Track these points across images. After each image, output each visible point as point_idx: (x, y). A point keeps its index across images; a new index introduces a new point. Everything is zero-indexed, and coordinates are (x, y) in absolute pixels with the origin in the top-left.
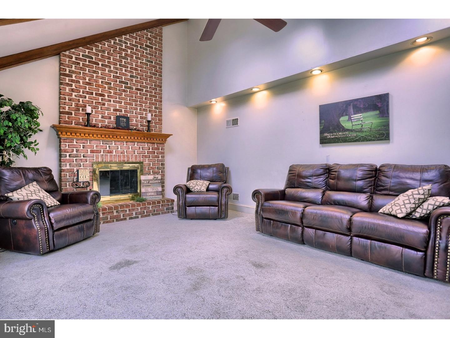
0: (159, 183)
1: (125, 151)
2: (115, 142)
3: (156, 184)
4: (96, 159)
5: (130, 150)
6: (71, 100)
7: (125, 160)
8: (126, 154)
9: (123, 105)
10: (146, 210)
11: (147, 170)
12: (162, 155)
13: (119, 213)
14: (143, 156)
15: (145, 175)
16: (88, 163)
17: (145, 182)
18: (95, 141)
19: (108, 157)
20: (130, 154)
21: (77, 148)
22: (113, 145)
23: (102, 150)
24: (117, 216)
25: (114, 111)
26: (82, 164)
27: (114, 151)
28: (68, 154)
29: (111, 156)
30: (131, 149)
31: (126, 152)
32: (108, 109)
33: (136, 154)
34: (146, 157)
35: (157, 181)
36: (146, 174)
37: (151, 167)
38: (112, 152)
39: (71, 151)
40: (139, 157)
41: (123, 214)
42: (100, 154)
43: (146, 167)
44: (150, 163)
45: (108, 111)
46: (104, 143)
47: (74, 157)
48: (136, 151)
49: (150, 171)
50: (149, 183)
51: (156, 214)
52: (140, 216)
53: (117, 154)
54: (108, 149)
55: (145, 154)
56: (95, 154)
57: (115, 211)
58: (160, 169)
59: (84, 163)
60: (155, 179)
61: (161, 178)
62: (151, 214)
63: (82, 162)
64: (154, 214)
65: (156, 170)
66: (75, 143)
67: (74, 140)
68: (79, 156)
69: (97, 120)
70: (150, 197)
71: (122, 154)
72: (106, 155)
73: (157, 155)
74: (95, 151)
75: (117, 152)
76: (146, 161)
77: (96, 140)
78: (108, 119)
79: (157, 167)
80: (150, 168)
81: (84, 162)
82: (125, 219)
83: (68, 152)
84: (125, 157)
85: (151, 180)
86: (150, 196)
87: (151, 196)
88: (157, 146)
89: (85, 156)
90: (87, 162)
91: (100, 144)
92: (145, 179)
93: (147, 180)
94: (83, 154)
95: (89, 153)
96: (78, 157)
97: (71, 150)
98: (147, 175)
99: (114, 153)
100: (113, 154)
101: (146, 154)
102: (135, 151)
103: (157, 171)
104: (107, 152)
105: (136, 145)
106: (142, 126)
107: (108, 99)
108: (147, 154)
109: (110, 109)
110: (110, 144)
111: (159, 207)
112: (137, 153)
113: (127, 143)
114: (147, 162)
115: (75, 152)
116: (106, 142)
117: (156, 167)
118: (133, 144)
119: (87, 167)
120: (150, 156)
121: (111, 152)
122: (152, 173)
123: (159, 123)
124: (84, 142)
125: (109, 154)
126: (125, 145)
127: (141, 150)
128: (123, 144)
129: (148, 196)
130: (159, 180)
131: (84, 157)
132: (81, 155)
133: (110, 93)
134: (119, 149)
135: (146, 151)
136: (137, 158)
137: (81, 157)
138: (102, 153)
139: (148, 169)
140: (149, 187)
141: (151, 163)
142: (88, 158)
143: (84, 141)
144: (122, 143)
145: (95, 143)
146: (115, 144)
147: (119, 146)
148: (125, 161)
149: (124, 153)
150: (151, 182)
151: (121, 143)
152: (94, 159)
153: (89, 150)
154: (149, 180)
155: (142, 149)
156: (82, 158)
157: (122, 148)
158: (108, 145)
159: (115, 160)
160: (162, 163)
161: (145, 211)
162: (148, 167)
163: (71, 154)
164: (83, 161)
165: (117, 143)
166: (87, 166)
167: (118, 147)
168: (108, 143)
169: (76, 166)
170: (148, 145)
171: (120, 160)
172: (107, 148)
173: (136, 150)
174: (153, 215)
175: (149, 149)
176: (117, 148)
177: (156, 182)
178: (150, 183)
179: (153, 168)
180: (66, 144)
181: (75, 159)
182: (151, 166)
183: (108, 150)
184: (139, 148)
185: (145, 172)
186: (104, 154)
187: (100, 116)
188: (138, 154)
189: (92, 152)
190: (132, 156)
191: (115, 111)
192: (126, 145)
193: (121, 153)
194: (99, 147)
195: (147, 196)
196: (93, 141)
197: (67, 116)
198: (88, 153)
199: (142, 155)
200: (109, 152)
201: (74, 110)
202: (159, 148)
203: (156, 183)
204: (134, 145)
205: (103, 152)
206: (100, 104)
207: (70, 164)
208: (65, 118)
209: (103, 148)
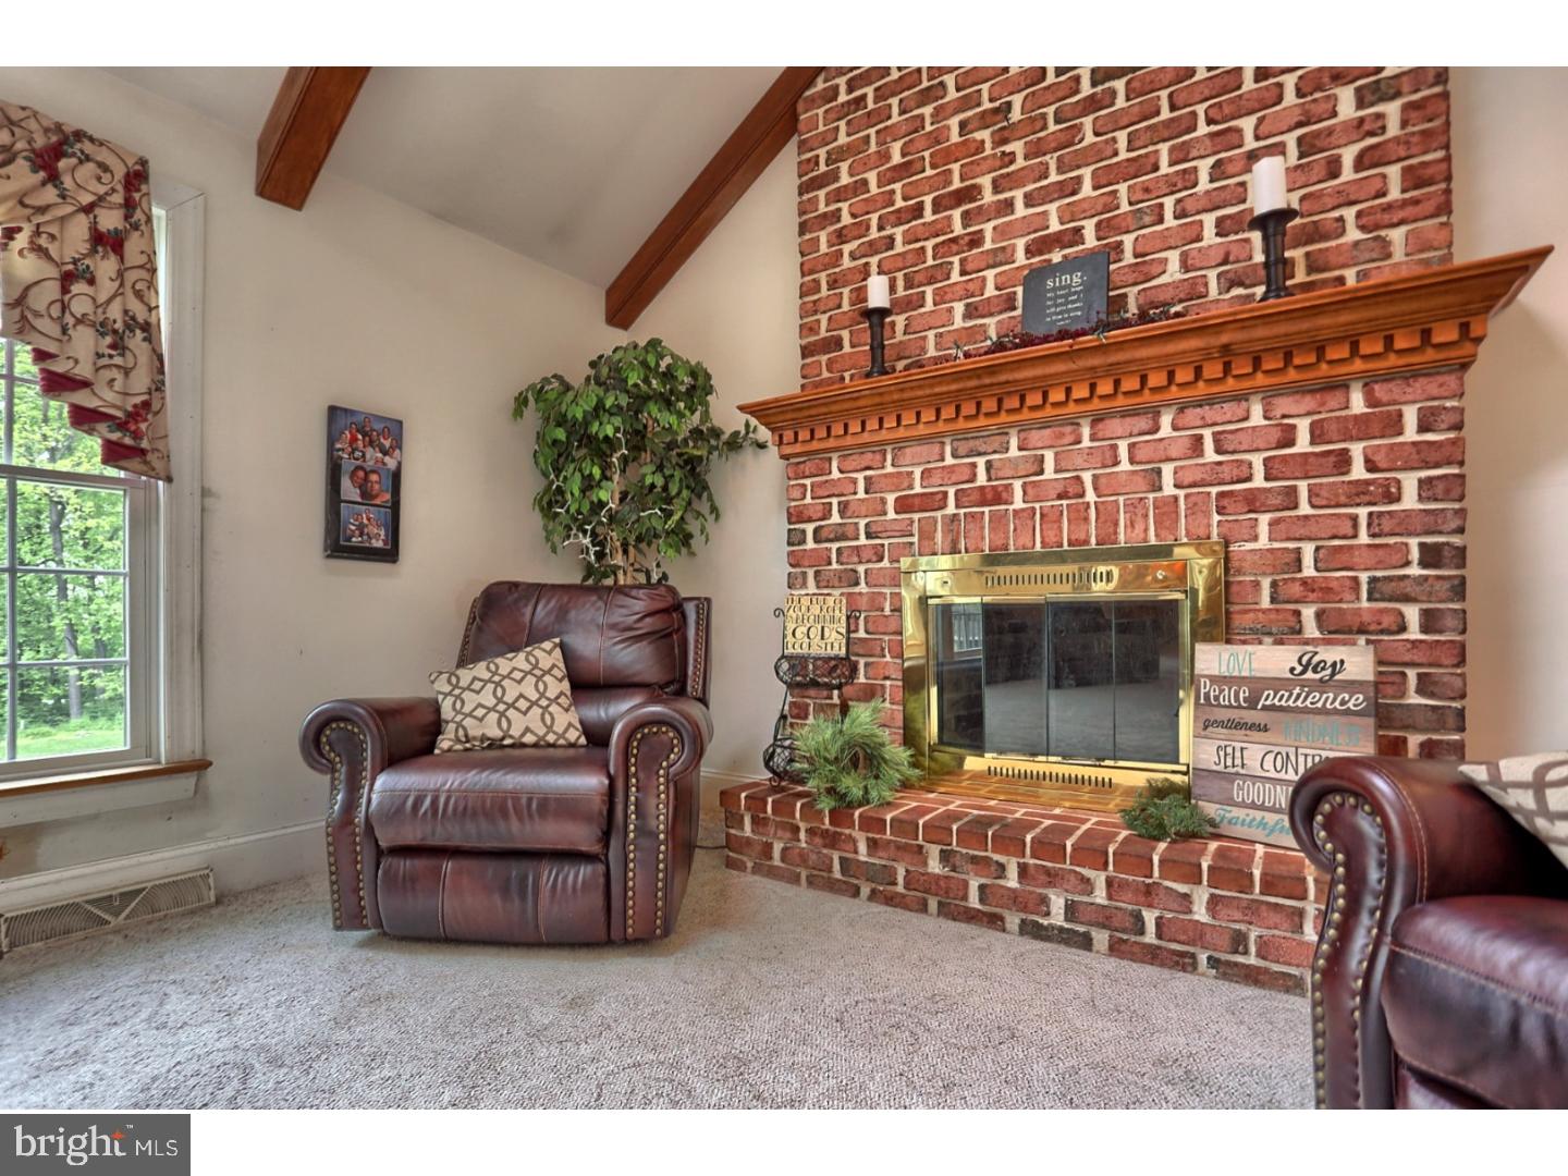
0: (1348, 712)
1: (1087, 477)
2: (1023, 435)
3: (1320, 719)
4: (919, 540)
5: (1125, 466)
6: (835, 281)
7: (1082, 537)
8: (1091, 497)
9: (1089, 198)
10: (1157, 913)
11: (1265, 602)
12: (1424, 474)
13: (954, 870)
14: (1225, 502)
15: (1244, 642)
16: (888, 565)
17: (1228, 695)
18: (919, 448)
19: (983, 528)
20: (1121, 499)
21: (842, 495)
22: (1014, 452)
23: (951, 491)
24: (942, 883)
25: (1033, 256)
26: (861, 569)
27: (1017, 485)
28: (810, 528)
29: (998, 521)
30: (1132, 461)
31: (1096, 489)
32: (1001, 256)
33: (1169, 489)
34: (1253, 502)
35: (1329, 700)
36: (1253, 631)
37: (1304, 582)
38: (1004, 495)
39: (820, 515)
40: (1192, 510)
41: (983, 881)
42: (938, 514)
43: (1257, 584)
44: (1298, 551)
45: (1001, 264)
46: (963, 447)
47: (831, 541)
48: (1168, 470)
49: (1298, 613)
50: (1252, 703)
51: (1252, 977)
52: (1101, 938)
53: (1037, 506)
54: (982, 479)
55: (1249, 479)
56: (916, 516)
57: (934, 851)
58: (1407, 599)
59: (870, 566)
60: (1309, 675)
61: (1371, 678)
62: (1203, 957)
63: (860, 562)
64: (1228, 963)
65: (1365, 604)
66: (836, 474)
67: (830, 459)
68: (850, 531)
69: (945, 339)
70: (1259, 814)
71: (1065, 502)
72: (973, 515)
73: (1367, 482)
74: (917, 501)
75: (1030, 491)
76: (1255, 538)
77: (922, 440)
78: (1001, 312)
79: (1373, 580)
80: (1297, 590)
81: (869, 561)
82: (994, 921)
83: (810, 520)
84: (1086, 519)
85: (1277, 684)
86: (1253, 806)
87: (1262, 808)
88: (1371, 401)
89: (874, 528)
90: (881, 559)
91: (943, 460)
92: (1224, 672)
93: (1239, 681)
94: (867, 520)
95: (891, 515)
96: (843, 537)
97: (821, 507)
98: (1268, 640)
99: (1018, 504)
100: (1011, 507)
101: (1259, 481)
102: (1159, 472)
103: (1366, 618)
104: (975, 496)
105: (1166, 430)
106: (1233, 284)
107: (999, 201)
108: (1267, 479)
109: (1009, 251)
110: (995, 452)
111: (1299, 928)
112: (1177, 486)
113: (1100, 426)
114: (1263, 542)
115: (836, 518)
116: (972, 443)
117: (1356, 580)
118: (1143, 423)
119: (884, 586)
120: (1294, 489)
121: (997, 496)
122: (1320, 627)
123: (1416, 202)
124: (870, 464)
125: (986, 509)
126: (1086, 443)
127: (1210, 455)
128: (1070, 439)
129: (1243, 805)
130: (1352, 686)
131: (869, 536)
132: (858, 529)
133: (1007, 159)
134: (1049, 472)
135: (1257, 460)
136: (1177, 520)
137: (857, 539)
138: (951, 509)
139: (1273, 600)
140: (1256, 735)
141: (1308, 550)
142: (886, 542)
143: (870, 455)
144: (1069, 429)
145: (915, 461)
146: (1020, 449)
147: (1049, 456)
148: (1086, 542)
149: (1082, 495)
150: (1269, 698)
151: (1062, 435)
152: (912, 544)
153: (891, 498)
154: (1258, 685)
155: (1218, 451)
156: (863, 540)
157: (1063, 465)
158: (981, 462)
159: (1021, 542)
160: (1429, 540)
161: (1150, 917)
162: (1274, 584)
163: (821, 527)
164: (865, 555)
165: (1036, 437)
166: (882, 581)
167: (1041, 459)
168: (982, 450)
169: (837, 584)
170: (1278, 413)
171: (1051, 537)
172: (975, 475)
173: (1169, 460)
174: (1225, 976)
175: (1288, 440)
176: (1035, 468)
177: (1317, 699)
178: (1265, 708)
179: (1329, 590)
180: (804, 486)
181: (835, 546)
182: (1309, 570)
183: (982, 488)
184: (1187, 443)
185: (1240, 621)
186: (962, 511)
187: (959, 308)
188: (1181, 493)
189: (903, 505)
190: (1135, 507)
191: (1041, 254)
192: (1093, 438)
193: (1060, 497)
194: (936, 479)
195: (1237, 805)
196: (908, 450)
197: (824, 358)
198: (885, 514)
199: (1221, 495)
200: (989, 496)
201: (848, 323)
202: (1400, 415)
203: (1323, 711)
204: (1156, 429)
205: (957, 500)
206: (955, 248)
207: (817, 574)
208: (816, 372)
209: (954, 479)
